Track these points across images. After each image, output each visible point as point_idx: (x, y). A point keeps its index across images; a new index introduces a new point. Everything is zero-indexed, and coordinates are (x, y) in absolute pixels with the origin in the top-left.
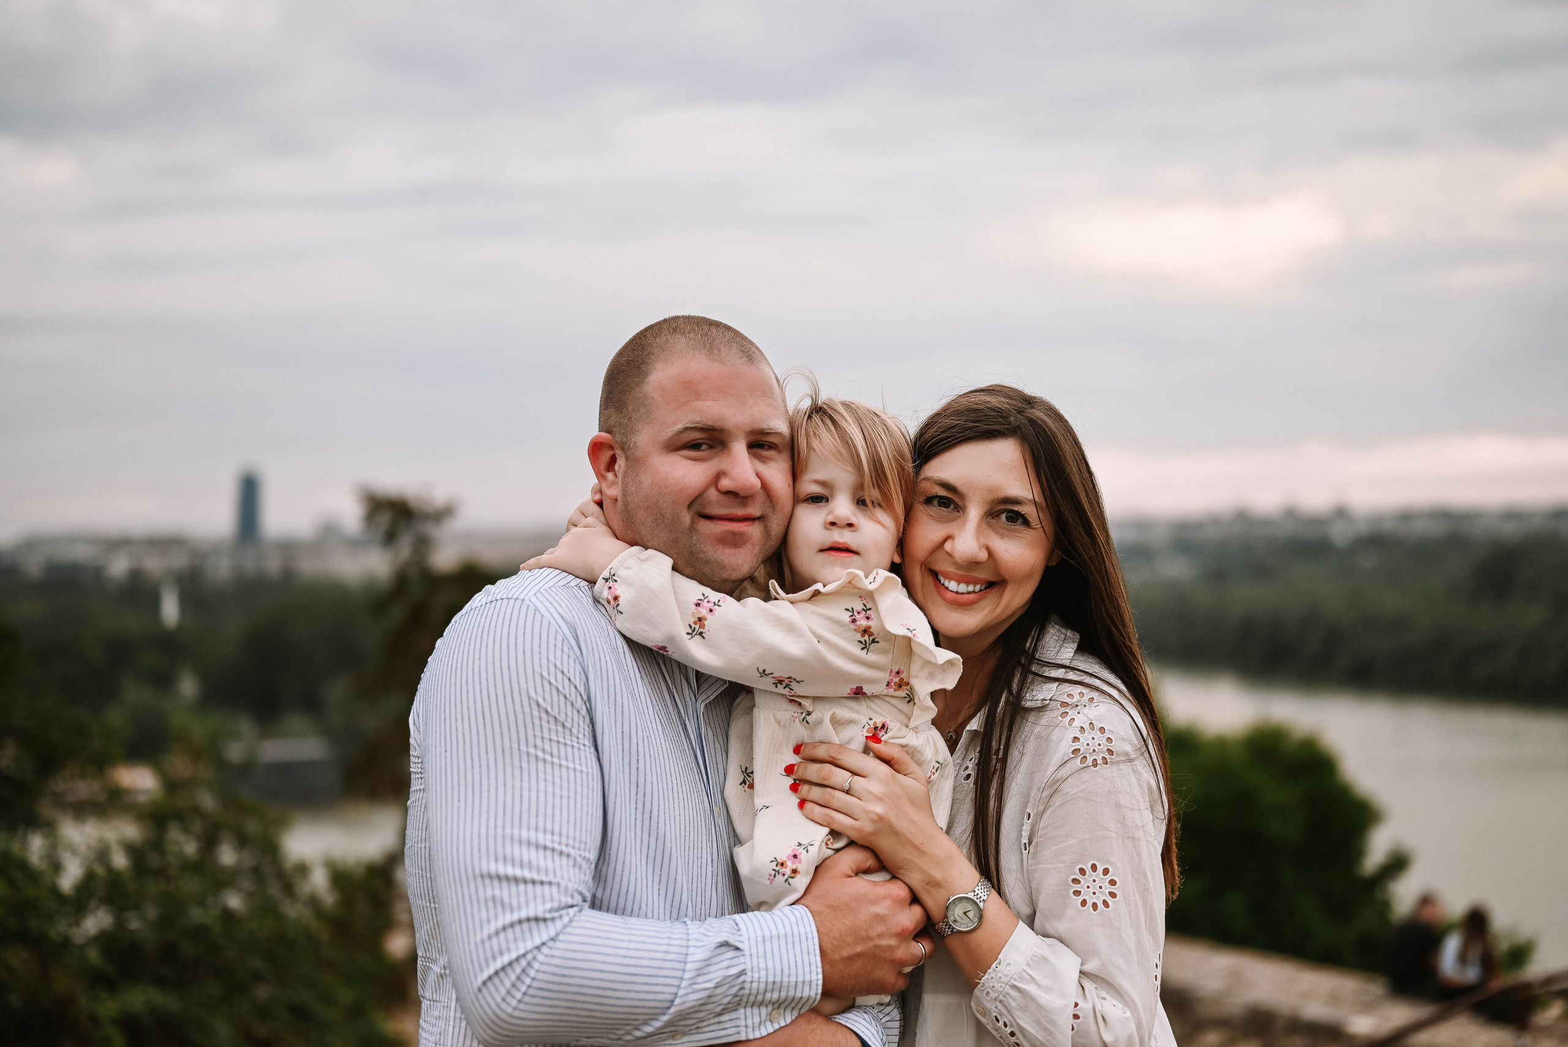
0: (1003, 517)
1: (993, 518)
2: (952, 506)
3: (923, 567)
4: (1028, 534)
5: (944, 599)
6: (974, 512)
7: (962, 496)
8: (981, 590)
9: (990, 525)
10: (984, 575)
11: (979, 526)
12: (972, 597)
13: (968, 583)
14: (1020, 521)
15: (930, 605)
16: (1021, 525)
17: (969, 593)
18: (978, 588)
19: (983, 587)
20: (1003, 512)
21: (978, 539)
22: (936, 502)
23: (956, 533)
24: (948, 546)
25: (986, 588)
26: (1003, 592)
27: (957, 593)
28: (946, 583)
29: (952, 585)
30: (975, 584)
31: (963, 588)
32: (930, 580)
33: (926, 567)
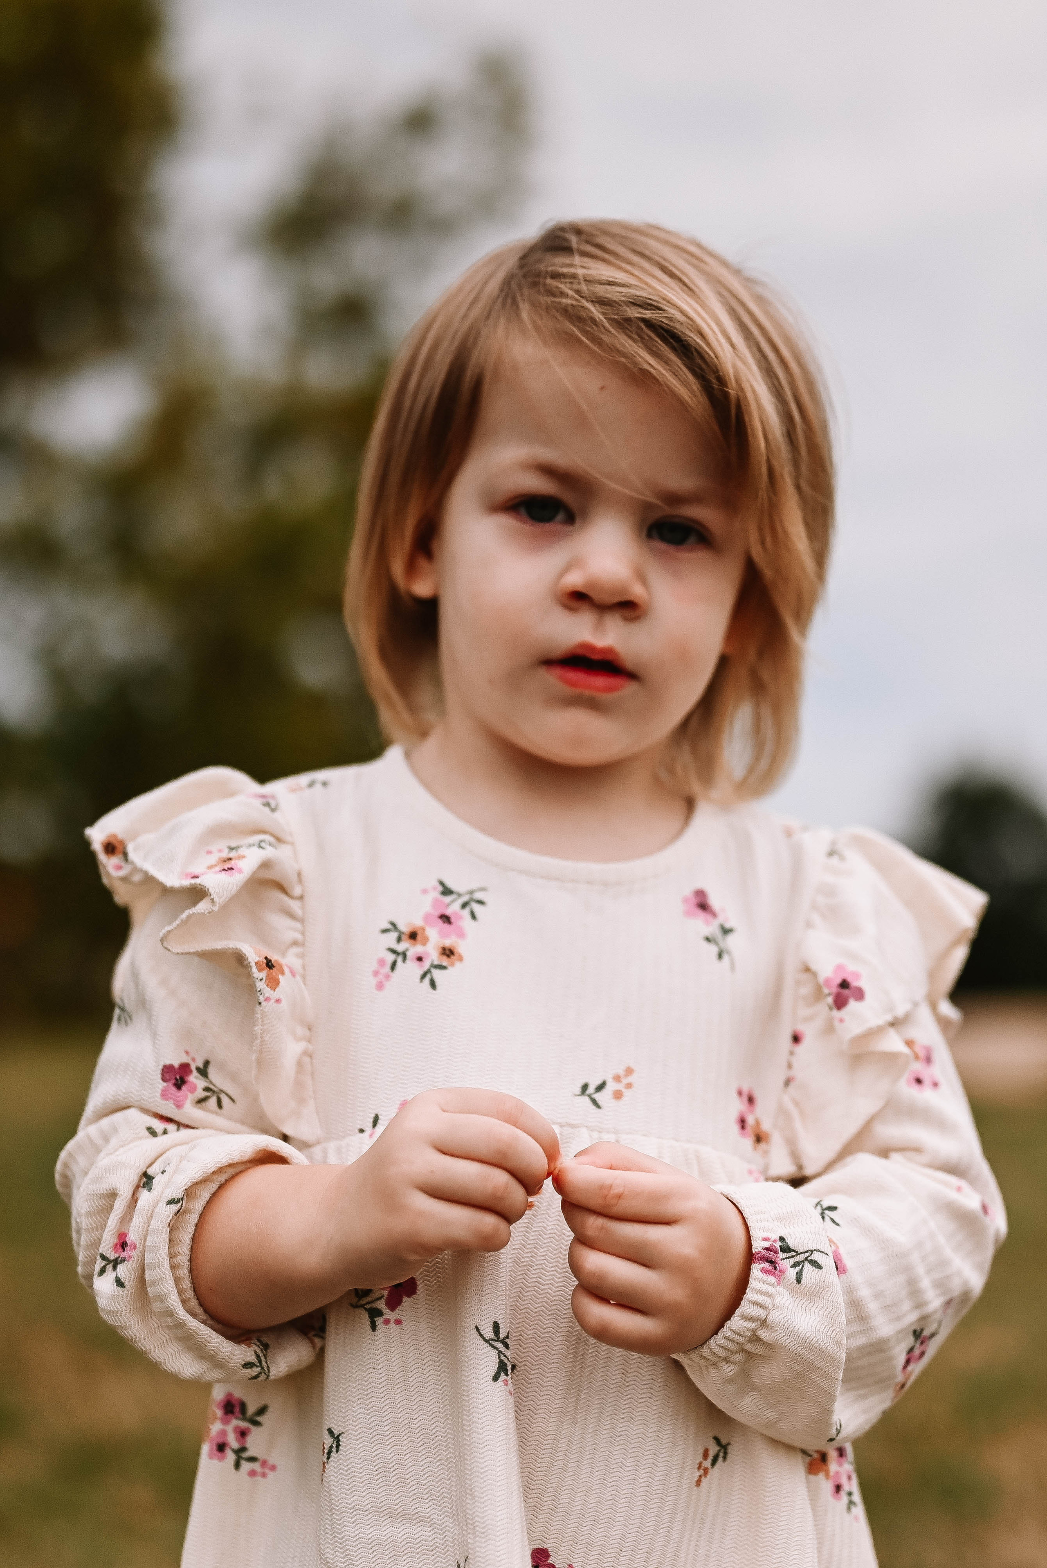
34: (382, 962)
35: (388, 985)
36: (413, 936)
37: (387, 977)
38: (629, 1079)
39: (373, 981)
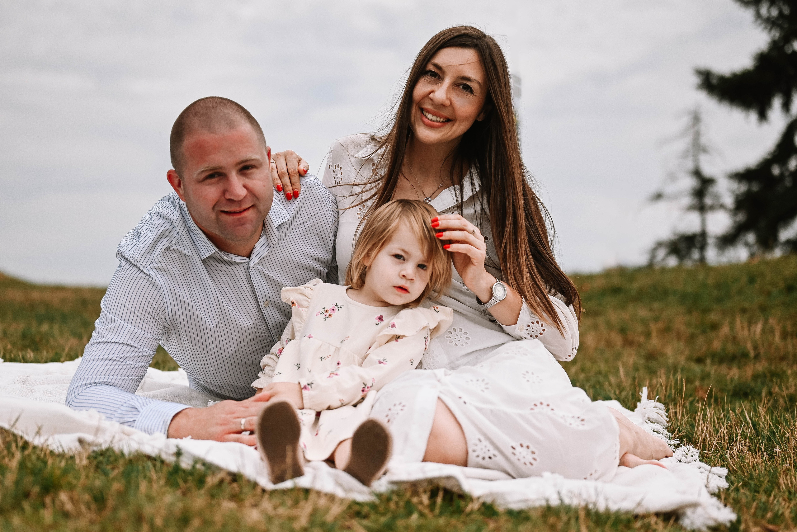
0: (461, 87)
1: (456, 86)
2: (437, 77)
3: (417, 106)
4: (471, 97)
5: (424, 123)
6: (447, 81)
7: (443, 72)
8: (443, 122)
9: (453, 89)
10: (446, 113)
11: (448, 88)
12: (438, 124)
13: (437, 116)
14: (469, 90)
15: (417, 125)
16: (469, 92)
17: (437, 122)
18: (442, 120)
19: (444, 121)
20: (461, 85)
21: (447, 95)
22: (429, 74)
23: (436, 89)
24: (431, 95)
25: (446, 121)
26: (454, 125)
27: (431, 120)
28: (427, 114)
29: (430, 116)
30: (441, 118)
31: (434, 118)
32: (419, 113)
33: (418, 106)
34: (319, 312)
35: (318, 316)
36: (326, 311)
37: (319, 315)
38: (348, 338)
39: (316, 314)
